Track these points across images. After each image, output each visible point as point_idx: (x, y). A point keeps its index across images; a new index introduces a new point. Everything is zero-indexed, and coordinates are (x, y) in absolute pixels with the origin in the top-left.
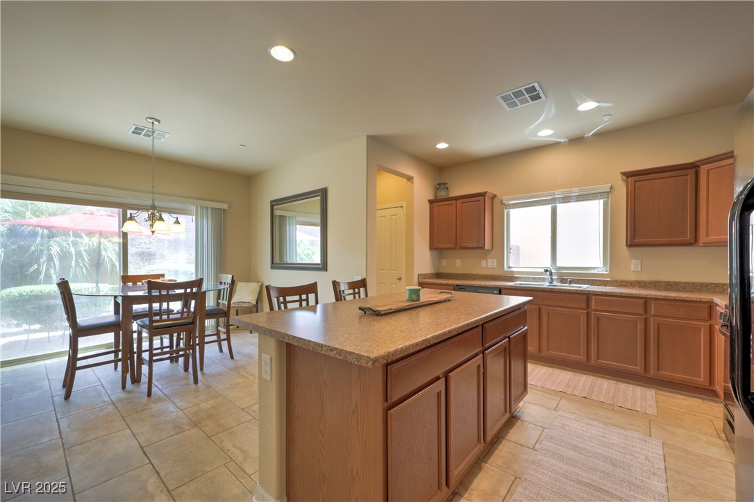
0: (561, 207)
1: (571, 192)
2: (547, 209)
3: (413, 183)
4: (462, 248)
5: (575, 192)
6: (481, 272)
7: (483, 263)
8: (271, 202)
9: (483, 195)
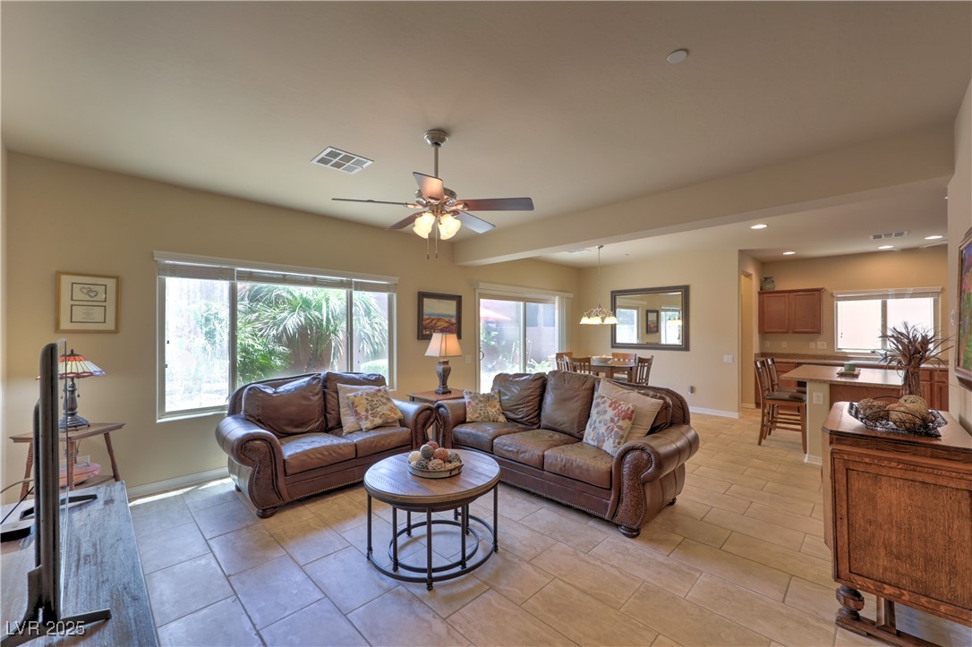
0: (890, 302)
1: (906, 290)
2: (878, 302)
3: (751, 279)
4: (794, 333)
5: (911, 290)
6: (810, 353)
7: (812, 345)
8: (612, 292)
9: (818, 290)
